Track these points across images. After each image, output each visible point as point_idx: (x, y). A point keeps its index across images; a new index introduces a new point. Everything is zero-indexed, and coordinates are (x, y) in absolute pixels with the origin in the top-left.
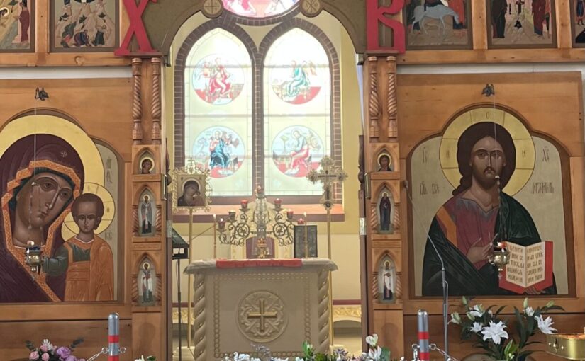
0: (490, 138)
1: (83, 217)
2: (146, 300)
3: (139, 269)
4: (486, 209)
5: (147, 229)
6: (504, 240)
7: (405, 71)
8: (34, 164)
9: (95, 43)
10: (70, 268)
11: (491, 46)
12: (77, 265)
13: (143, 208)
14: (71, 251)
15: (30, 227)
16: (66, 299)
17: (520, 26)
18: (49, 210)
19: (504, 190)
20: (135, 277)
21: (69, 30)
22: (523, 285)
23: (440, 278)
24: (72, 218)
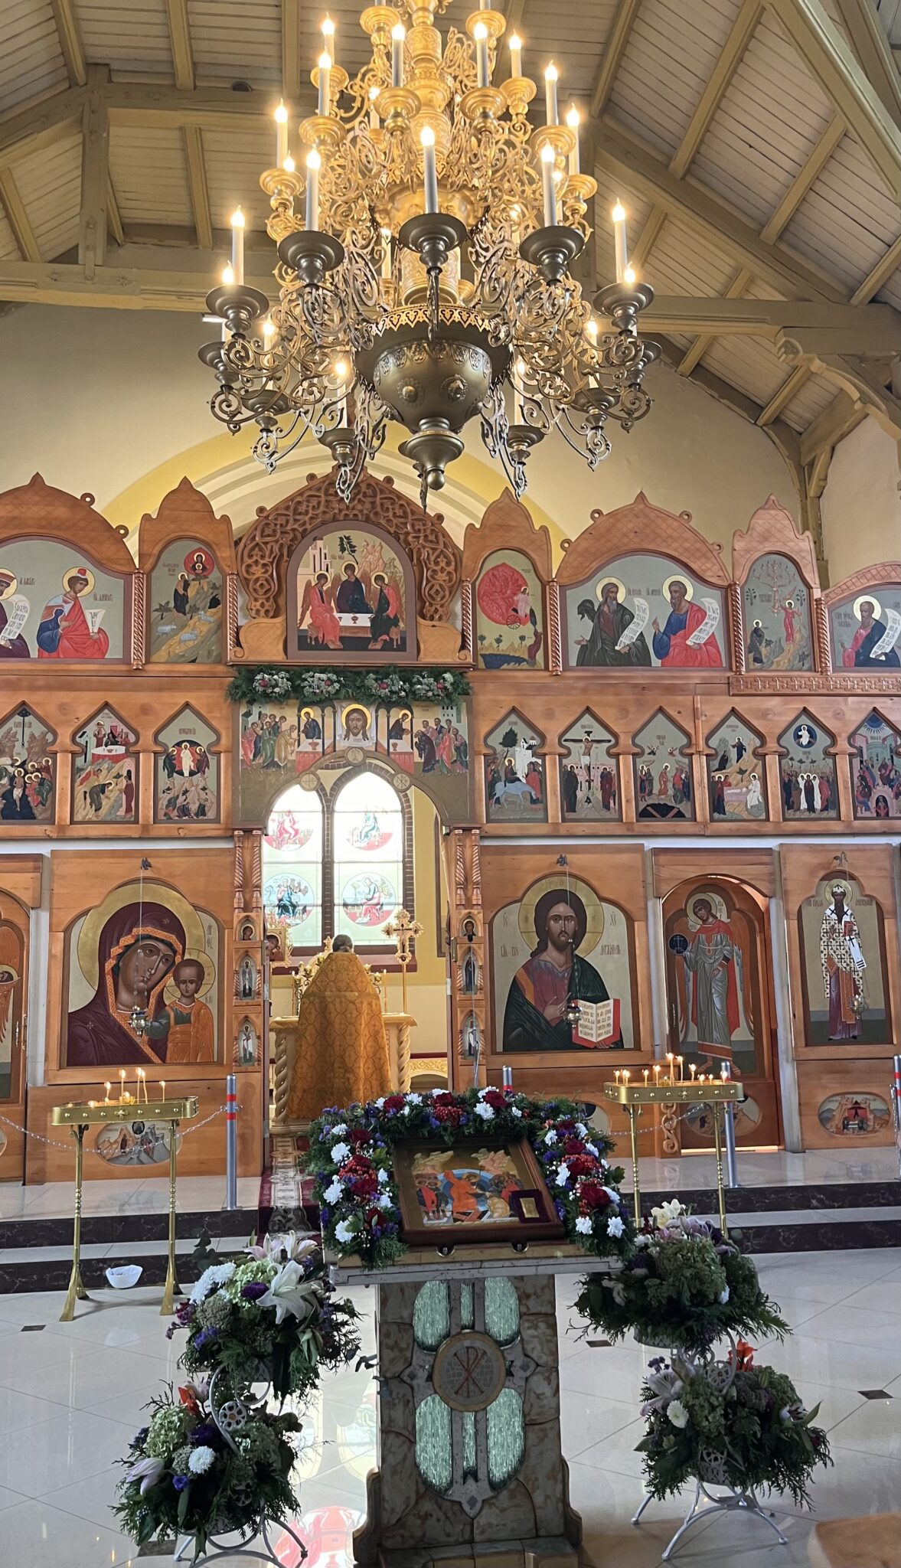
0: (563, 904)
1: (184, 982)
2: (246, 1060)
3: (240, 1031)
4: (561, 970)
5: (247, 993)
6: (577, 998)
7: (487, 843)
8: (139, 930)
9: (197, 814)
10: (171, 1031)
11: (563, 820)
12: (178, 1028)
13: (244, 973)
14: (172, 1015)
15: (135, 993)
16: (168, 1060)
17: (590, 802)
18: (152, 975)
19: (576, 952)
21: (172, 802)
22: (594, 1039)
23: (518, 1036)
24: (173, 983)
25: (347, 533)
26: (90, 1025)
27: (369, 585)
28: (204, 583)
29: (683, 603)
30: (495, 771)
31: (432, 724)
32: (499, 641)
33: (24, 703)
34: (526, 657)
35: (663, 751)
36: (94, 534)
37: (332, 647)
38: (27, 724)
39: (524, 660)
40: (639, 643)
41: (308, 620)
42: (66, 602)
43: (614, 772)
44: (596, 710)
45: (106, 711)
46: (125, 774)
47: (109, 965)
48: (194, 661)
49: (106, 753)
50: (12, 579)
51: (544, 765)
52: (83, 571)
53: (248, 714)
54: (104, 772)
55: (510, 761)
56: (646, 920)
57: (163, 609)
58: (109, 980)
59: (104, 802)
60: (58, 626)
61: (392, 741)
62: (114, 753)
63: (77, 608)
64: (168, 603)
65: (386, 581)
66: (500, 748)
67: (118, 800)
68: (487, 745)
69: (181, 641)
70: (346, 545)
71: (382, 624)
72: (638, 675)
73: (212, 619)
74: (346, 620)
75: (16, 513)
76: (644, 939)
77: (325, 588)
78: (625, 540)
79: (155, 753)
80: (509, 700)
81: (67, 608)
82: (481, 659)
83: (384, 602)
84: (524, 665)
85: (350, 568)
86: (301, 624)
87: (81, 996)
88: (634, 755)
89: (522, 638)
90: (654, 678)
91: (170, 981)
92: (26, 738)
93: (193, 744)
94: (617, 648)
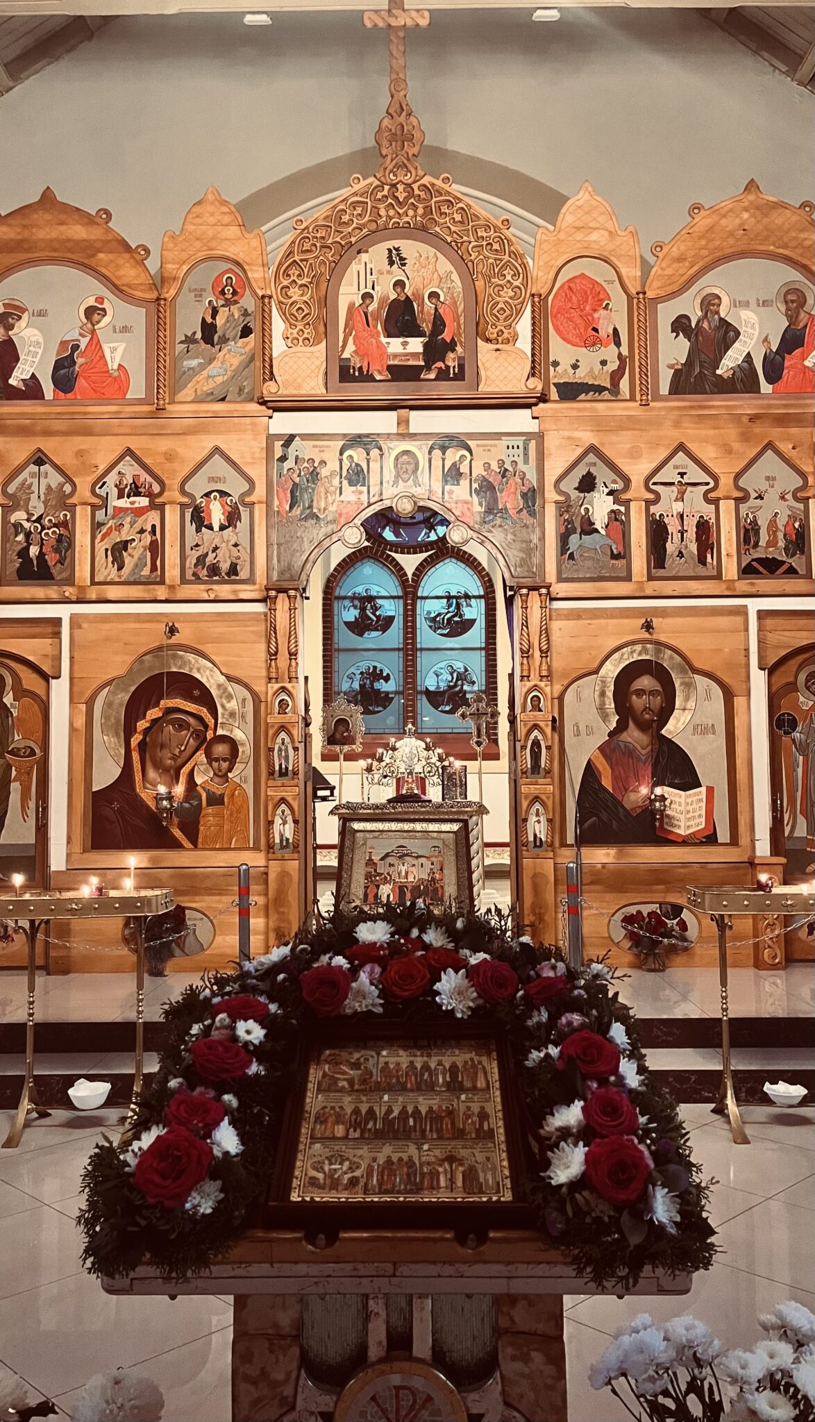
0: (648, 676)
1: (217, 760)
2: (282, 847)
3: (276, 814)
4: (644, 752)
5: (284, 773)
6: (663, 785)
7: (557, 605)
8: (167, 703)
9: (228, 574)
10: (203, 813)
11: (651, 578)
12: (210, 810)
13: (280, 750)
14: (204, 795)
15: (161, 770)
16: (200, 845)
17: (683, 556)
18: (181, 752)
19: (662, 732)
20: (271, 823)
21: (201, 560)
22: (683, 833)
23: (593, 825)
24: (205, 760)
25: (396, 243)
26: (116, 805)
27: (422, 304)
28: (235, 309)
29: (802, 315)
30: (569, 522)
31: (495, 466)
32: (575, 367)
33: (40, 450)
34: (608, 386)
35: (772, 496)
36: (111, 256)
37: (378, 377)
38: (43, 475)
39: (607, 389)
40: (745, 365)
41: (351, 347)
42: (83, 336)
43: (713, 520)
44: (689, 445)
45: (128, 458)
46: (150, 529)
47: (135, 740)
48: (223, 399)
49: (128, 505)
50: (23, 310)
51: (627, 513)
52: (100, 300)
53: (283, 459)
54: (127, 526)
55: (587, 510)
56: (749, 695)
57: (190, 340)
58: (135, 756)
59: (127, 560)
60: (75, 363)
61: (447, 488)
62: (136, 505)
63: (95, 344)
64: (194, 333)
65: (442, 299)
66: (574, 495)
67: (142, 558)
68: (560, 492)
69: (209, 377)
70: (396, 258)
71: (436, 350)
72: (744, 405)
73: (243, 351)
74: (395, 345)
75: (26, 234)
76: (745, 718)
77: (370, 309)
78: (731, 241)
79: (183, 506)
80: (588, 437)
81: (84, 343)
82: (553, 389)
83: (439, 324)
84: (606, 395)
85: (399, 284)
86: (343, 351)
87: (106, 773)
88: (736, 499)
89: (604, 363)
90: (762, 407)
91: (201, 757)
92: (43, 490)
93: (223, 494)
94: (719, 372)
